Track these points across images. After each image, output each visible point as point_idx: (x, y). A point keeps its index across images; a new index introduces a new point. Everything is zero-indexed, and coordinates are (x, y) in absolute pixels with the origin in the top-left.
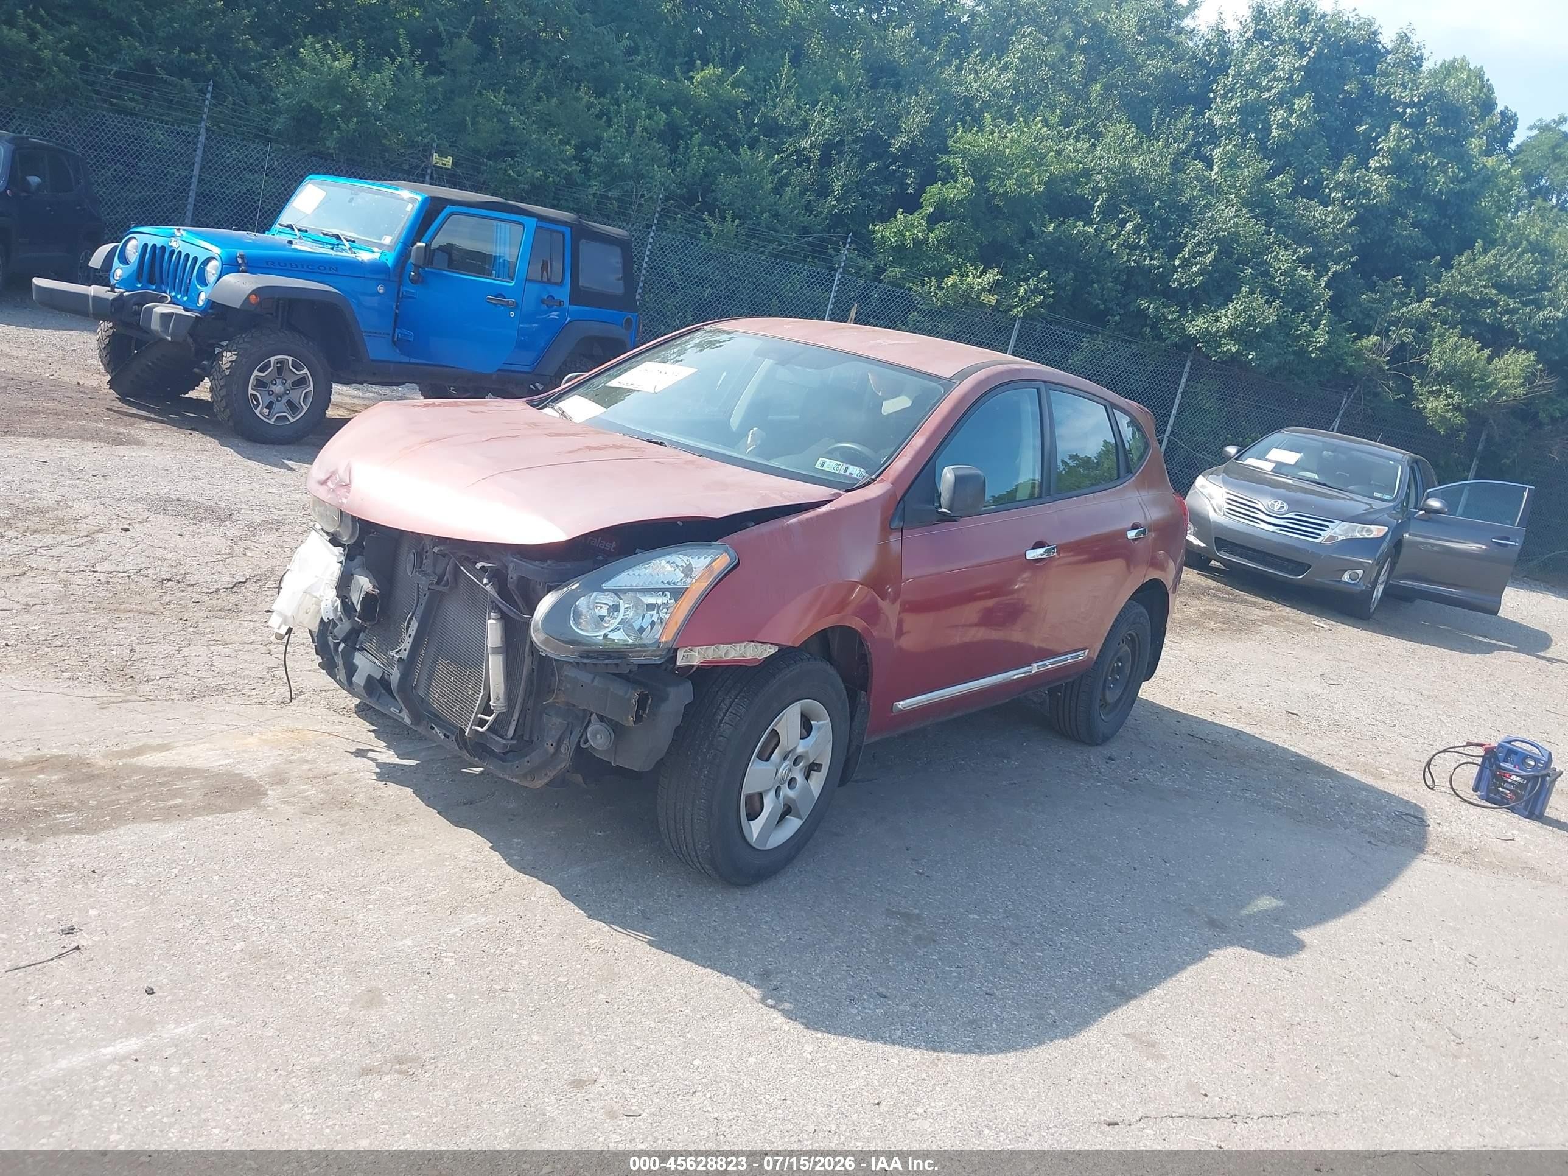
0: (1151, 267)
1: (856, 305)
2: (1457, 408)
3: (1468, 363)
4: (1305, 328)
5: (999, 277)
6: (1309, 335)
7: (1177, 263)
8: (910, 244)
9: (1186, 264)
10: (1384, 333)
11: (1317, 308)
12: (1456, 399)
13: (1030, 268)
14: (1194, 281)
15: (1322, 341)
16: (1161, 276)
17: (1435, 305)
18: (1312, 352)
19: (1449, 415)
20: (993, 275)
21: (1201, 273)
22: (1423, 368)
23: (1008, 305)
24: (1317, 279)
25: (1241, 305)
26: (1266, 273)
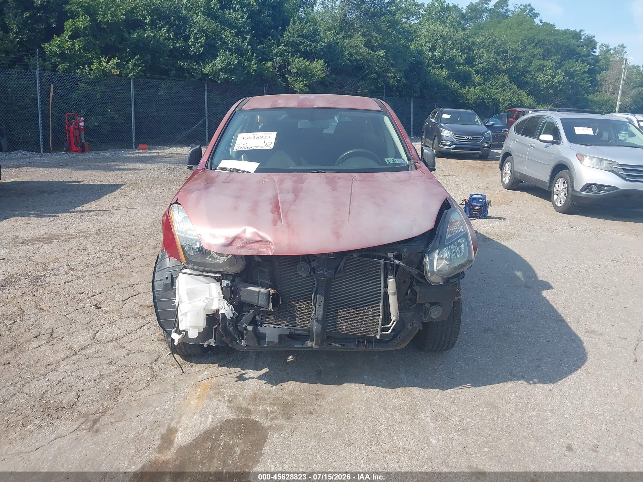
0: (180, 47)
1: (52, 85)
2: (306, 85)
3: (305, 68)
4: (247, 63)
5: (118, 61)
6: (249, 66)
7: (190, 44)
8: (67, 51)
9: (194, 44)
10: (272, 60)
11: (248, 54)
12: (305, 82)
13: (129, 55)
14: (200, 51)
15: (255, 67)
16: (184, 51)
17: (285, 46)
18: (252, 72)
19: (303, 88)
20: (115, 61)
21: (201, 47)
22: (290, 72)
23: (125, 73)
24: (243, 42)
25: (222, 58)
26: (224, 43)
